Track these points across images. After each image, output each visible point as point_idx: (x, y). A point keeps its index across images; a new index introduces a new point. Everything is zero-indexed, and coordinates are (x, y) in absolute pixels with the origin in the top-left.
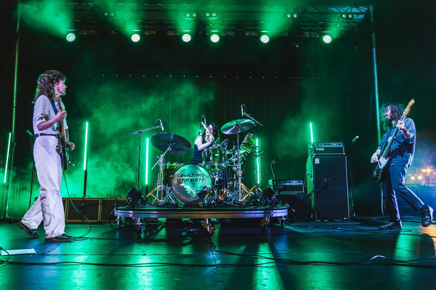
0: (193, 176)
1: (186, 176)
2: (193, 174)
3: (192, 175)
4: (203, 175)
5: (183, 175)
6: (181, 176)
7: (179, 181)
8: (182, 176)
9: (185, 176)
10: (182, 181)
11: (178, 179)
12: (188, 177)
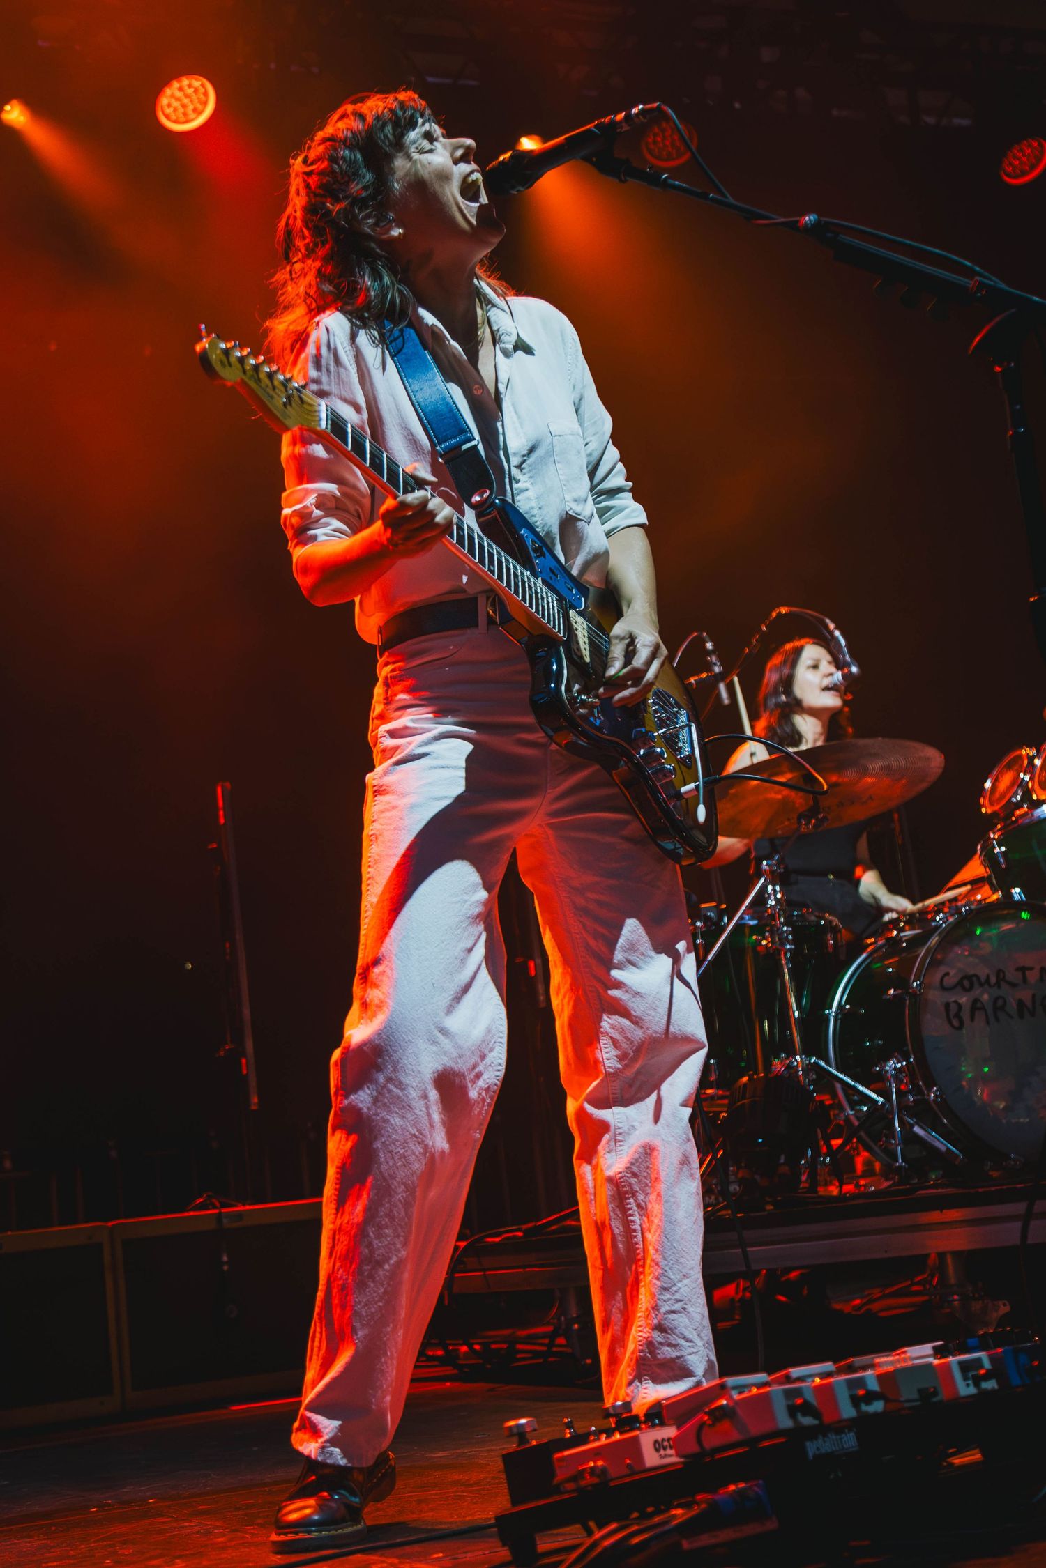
0: (1025, 980)
1: (987, 982)
2: (1023, 970)
3: (1018, 978)
5: (969, 978)
6: (960, 983)
7: (957, 1016)
8: (967, 983)
9: (981, 985)
10: (972, 1019)
11: (947, 1006)
12: (999, 987)
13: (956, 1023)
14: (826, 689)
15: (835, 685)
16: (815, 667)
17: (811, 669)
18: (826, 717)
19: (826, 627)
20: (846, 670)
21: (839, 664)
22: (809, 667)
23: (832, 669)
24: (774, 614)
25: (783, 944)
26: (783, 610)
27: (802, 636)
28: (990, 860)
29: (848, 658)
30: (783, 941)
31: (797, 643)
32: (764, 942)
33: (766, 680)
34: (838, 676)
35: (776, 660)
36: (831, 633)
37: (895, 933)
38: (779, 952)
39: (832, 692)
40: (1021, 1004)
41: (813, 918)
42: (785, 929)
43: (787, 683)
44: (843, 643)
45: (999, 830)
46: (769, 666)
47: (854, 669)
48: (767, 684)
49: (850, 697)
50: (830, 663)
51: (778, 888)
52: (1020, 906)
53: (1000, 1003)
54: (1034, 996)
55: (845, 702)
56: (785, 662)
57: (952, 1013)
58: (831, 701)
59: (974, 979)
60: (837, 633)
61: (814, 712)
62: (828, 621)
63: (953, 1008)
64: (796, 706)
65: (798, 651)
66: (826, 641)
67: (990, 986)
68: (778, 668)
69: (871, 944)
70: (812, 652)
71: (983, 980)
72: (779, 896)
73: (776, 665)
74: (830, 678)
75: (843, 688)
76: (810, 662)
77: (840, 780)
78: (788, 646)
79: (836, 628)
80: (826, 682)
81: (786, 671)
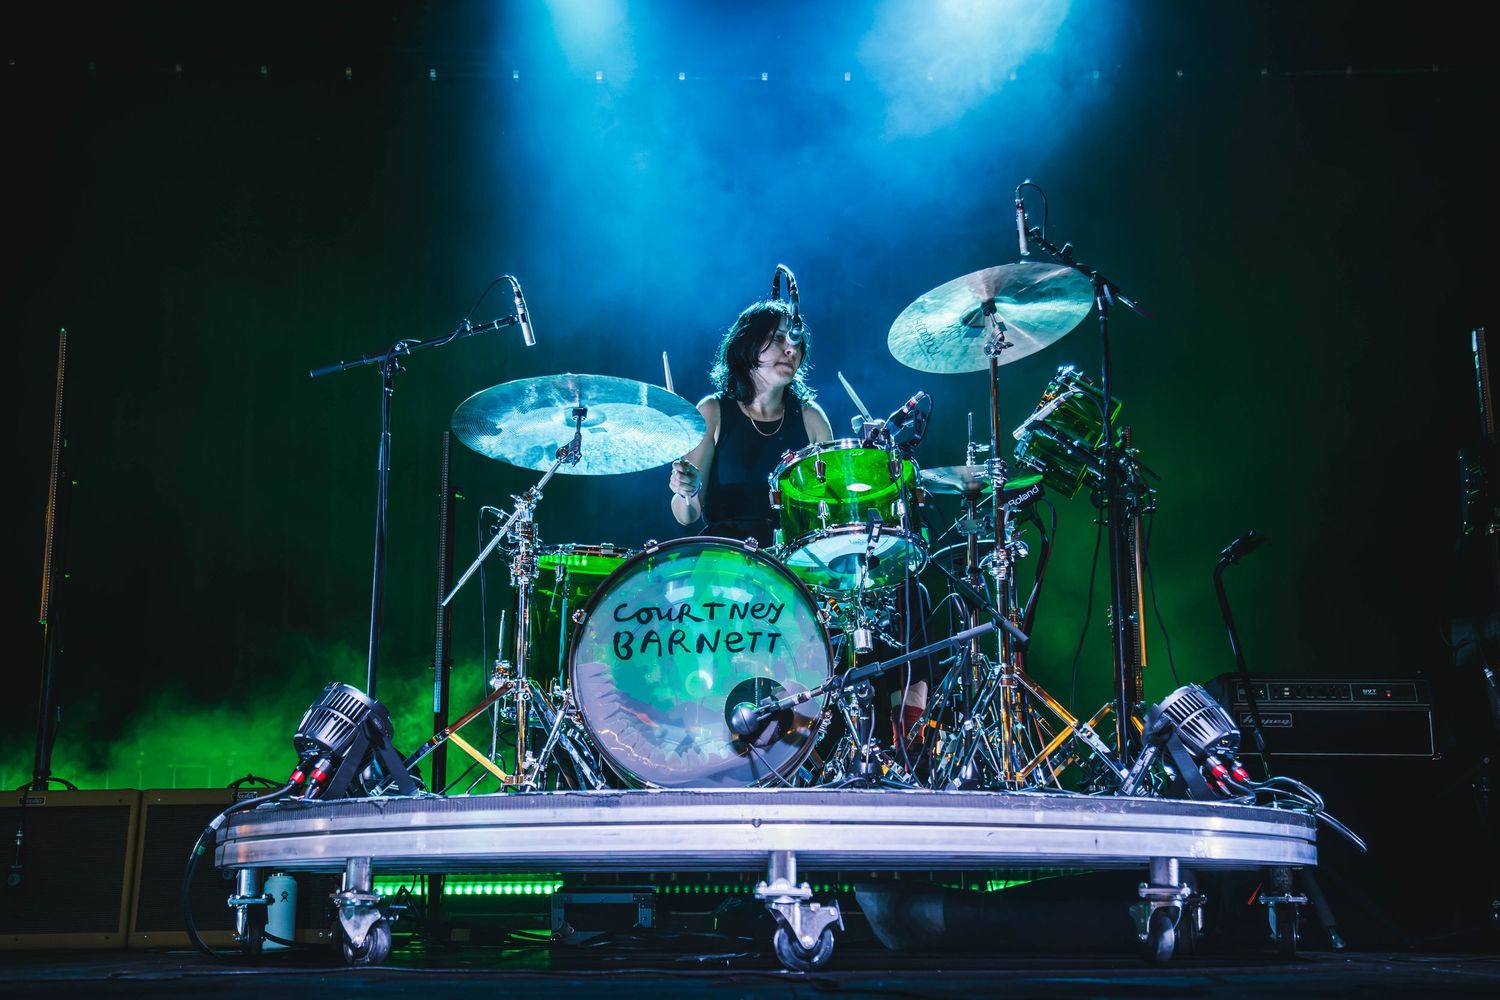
0: (712, 616)
1: (669, 615)
2: (712, 606)
3: (703, 613)
4: (772, 615)
5: (648, 611)
6: (637, 615)
7: (626, 646)
8: (644, 616)
9: (660, 618)
10: (643, 649)
11: (617, 636)
12: (681, 621)
13: (624, 652)
40: (702, 640)
53: (678, 637)
54: (718, 634)
57: (622, 642)
59: (654, 612)
63: (623, 640)
67: (670, 619)
71: (664, 613)
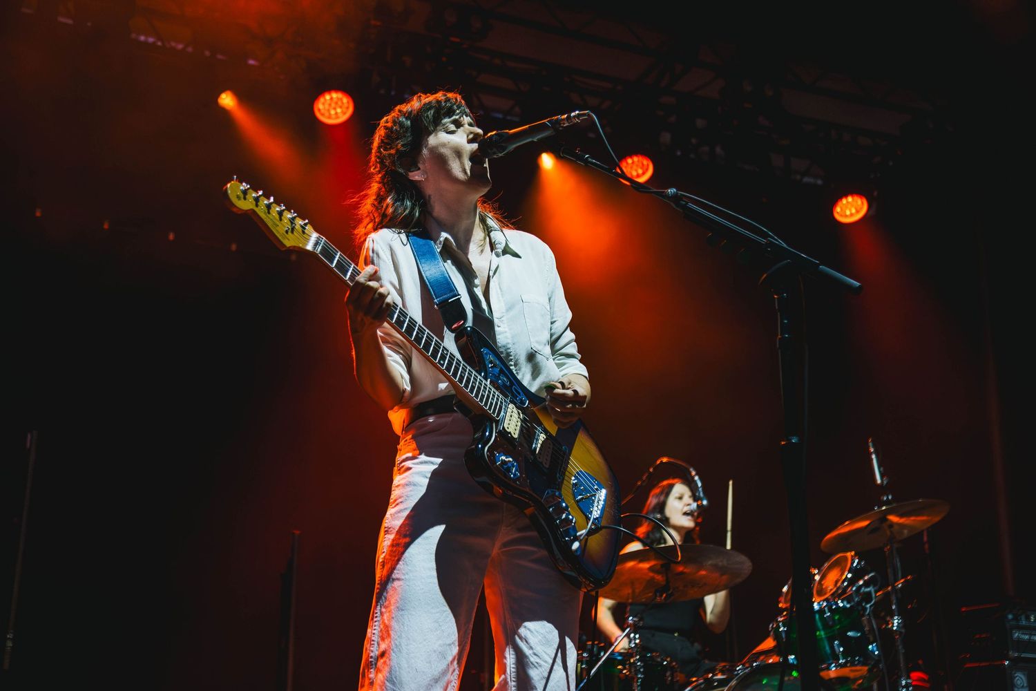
14: (685, 514)
15: (692, 511)
16: (680, 498)
17: (677, 500)
18: (683, 532)
19: (690, 473)
20: (699, 503)
21: (695, 498)
22: (676, 498)
23: (691, 501)
24: (658, 462)
25: (636, 674)
26: (665, 460)
27: (674, 478)
28: (777, 636)
29: (701, 495)
30: (637, 671)
31: (671, 481)
32: (624, 672)
33: (649, 501)
34: (694, 505)
35: (656, 491)
36: (693, 478)
37: (710, 675)
38: (633, 678)
39: (689, 517)
41: (659, 660)
42: (639, 664)
43: (661, 507)
44: (700, 484)
45: (784, 616)
46: (652, 494)
47: (705, 502)
48: (649, 505)
49: (700, 520)
50: (690, 497)
51: (637, 636)
52: (792, 667)
55: (697, 524)
56: (662, 493)
58: (688, 523)
60: (696, 478)
61: (676, 528)
62: (691, 469)
64: (666, 521)
65: (671, 487)
66: (689, 483)
68: (658, 496)
69: (695, 681)
70: (679, 488)
72: (637, 641)
73: (656, 494)
74: (688, 507)
75: (696, 514)
76: (677, 495)
77: (685, 571)
78: (665, 483)
79: (696, 474)
80: (686, 509)
81: (662, 498)
